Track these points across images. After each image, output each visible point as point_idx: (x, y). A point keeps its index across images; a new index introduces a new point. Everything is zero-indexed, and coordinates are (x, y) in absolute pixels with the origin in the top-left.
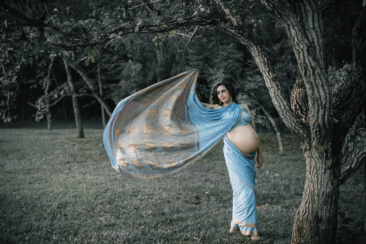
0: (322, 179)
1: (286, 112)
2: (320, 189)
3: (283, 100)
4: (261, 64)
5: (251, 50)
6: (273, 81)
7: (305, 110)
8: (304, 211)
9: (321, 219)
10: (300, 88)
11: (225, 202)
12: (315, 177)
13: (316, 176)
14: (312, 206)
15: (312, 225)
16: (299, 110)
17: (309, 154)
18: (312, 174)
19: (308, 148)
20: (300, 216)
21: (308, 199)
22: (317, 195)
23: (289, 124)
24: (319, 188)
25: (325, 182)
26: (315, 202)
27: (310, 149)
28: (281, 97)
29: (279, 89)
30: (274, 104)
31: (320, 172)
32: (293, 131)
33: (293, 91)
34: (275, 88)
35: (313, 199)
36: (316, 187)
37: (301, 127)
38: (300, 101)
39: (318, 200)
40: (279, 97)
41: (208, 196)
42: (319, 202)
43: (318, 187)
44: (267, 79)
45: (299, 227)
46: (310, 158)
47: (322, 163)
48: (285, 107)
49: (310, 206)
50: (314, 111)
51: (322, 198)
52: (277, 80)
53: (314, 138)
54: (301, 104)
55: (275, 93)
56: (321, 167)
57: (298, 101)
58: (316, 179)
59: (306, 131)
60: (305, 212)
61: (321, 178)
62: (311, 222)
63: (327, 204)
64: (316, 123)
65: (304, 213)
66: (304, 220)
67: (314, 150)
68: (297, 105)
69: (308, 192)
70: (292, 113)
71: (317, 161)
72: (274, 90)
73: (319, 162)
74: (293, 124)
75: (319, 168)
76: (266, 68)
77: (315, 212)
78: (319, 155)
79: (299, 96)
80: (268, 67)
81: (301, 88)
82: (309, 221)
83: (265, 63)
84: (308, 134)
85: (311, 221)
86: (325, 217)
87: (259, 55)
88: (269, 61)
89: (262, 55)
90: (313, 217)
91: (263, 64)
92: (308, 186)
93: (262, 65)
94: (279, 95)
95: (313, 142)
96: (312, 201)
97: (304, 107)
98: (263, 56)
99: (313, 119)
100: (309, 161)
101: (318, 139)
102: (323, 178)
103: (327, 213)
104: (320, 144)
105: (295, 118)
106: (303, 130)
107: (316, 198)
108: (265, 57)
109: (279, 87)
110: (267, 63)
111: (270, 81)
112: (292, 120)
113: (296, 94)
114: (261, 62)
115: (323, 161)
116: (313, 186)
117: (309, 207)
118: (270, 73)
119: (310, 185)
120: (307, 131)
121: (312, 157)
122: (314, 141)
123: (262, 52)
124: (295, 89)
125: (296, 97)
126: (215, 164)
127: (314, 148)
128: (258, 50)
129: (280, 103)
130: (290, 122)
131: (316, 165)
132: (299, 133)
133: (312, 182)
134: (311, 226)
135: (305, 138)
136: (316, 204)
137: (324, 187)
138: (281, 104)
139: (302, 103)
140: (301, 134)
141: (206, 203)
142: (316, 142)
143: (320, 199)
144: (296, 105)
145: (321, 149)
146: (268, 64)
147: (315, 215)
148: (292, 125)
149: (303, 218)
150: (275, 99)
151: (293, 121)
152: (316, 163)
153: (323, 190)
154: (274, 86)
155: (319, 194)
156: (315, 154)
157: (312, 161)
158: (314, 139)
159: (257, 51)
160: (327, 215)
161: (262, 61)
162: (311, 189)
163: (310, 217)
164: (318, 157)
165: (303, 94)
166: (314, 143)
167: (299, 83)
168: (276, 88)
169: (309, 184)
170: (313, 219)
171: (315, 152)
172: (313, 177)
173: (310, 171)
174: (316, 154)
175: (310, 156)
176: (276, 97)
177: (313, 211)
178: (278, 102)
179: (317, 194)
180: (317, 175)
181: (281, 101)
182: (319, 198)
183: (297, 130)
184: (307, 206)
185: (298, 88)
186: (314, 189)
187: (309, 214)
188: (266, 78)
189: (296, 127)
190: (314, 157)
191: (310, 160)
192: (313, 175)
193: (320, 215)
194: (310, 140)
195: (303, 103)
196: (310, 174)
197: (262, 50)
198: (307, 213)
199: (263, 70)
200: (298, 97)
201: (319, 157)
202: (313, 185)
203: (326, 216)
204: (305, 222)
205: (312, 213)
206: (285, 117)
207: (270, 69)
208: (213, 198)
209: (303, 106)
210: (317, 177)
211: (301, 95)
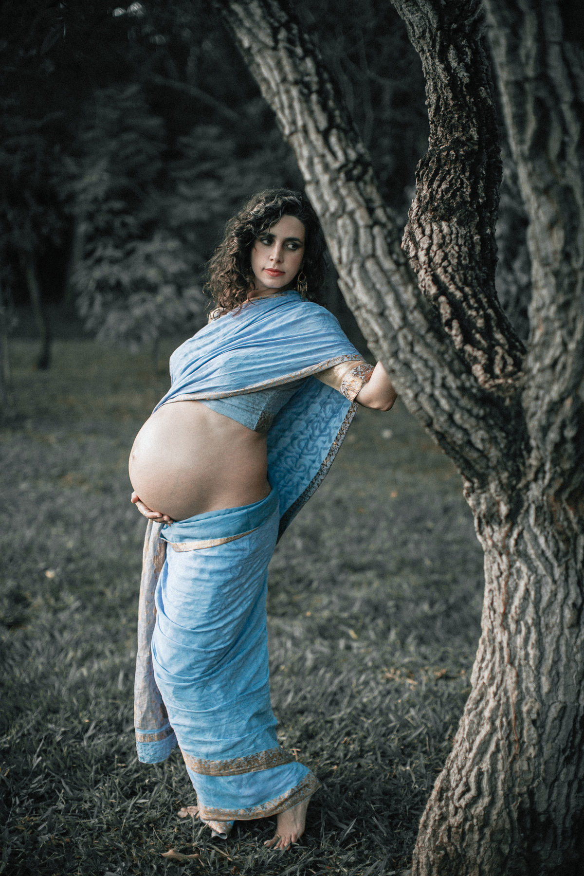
0: (563, 649)
1: (412, 345)
2: (550, 691)
3: (396, 278)
4: (288, 92)
5: (231, 19)
6: (349, 178)
7: (480, 323)
8: (473, 786)
9: (549, 821)
10: (442, 218)
11: (112, 612)
12: (526, 640)
13: (533, 636)
14: (507, 765)
15: (506, 849)
16: (455, 324)
17: (508, 535)
18: (513, 627)
19: (504, 509)
20: (451, 808)
21: (491, 734)
22: (534, 722)
23: (423, 399)
24: (545, 688)
25: (573, 664)
26: (522, 751)
27: (512, 517)
28: (388, 265)
29: (376, 222)
30: (348, 298)
31: (555, 619)
32: (437, 433)
33: (411, 235)
34: (358, 215)
35: (513, 737)
36: (532, 687)
37: (477, 417)
38: (452, 279)
39: (539, 742)
40: (378, 263)
41: (56, 590)
42: (540, 752)
43: (539, 687)
44: (318, 168)
45: (446, 854)
46: (508, 554)
47: (566, 580)
48: (404, 318)
49: (500, 766)
50: (565, 344)
51: (555, 732)
52: (367, 177)
53: (540, 470)
54: (458, 294)
55: (356, 242)
56: (560, 596)
57: (443, 277)
58: (532, 652)
59: (500, 435)
60: (473, 792)
61: (557, 650)
62: (500, 837)
63: (575, 757)
64: (568, 403)
65: (468, 796)
66: (472, 826)
67: (532, 520)
68: (442, 299)
69: (492, 704)
70: (437, 346)
71: (541, 570)
72: (350, 228)
73: (552, 575)
74: (444, 403)
75: (550, 603)
76: (311, 113)
77: (520, 795)
78: (556, 543)
79: (445, 258)
80: (324, 107)
81: (448, 220)
82: (492, 834)
83: (307, 85)
84: (509, 446)
85: (502, 831)
86: (563, 811)
87: (276, 41)
88: (326, 76)
89: (290, 41)
90: (509, 814)
91: (295, 92)
92: (492, 678)
93: (291, 100)
94: (379, 252)
95: (533, 485)
96: (510, 745)
97: (477, 310)
98: (299, 51)
99: (551, 383)
100: (504, 567)
101: (562, 474)
102: (567, 645)
103: (573, 795)
104: (565, 496)
105: (452, 371)
106: (489, 428)
107: (529, 733)
108: (307, 53)
109: (380, 213)
110: (315, 87)
111: (332, 181)
112: (438, 381)
113: (428, 249)
114: (284, 80)
115: (572, 573)
116: (518, 682)
117: (494, 771)
118: (333, 140)
119: (503, 673)
120: (507, 434)
121: (523, 555)
122: (536, 479)
123: (289, 30)
124: (420, 225)
125: (430, 260)
126: (83, 448)
127: (532, 511)
128: (272, 15)
129: (379, 298)
130: (428, 389)
131: (538, 591)
132: (470, 443)
133: (511, 663)
134: (499, 851)
135: (494, 468)
136: (529, 759)
137: (566, 687)
138: (390, 300)
139: (461, 290)
140: (480, 446)
141: (45, 617)
142: (549, 486)
143: (545, 737)
144: (436, 298)
145: (567, 519)
146: (321, 92)
147: (520, 809)
148: (437, 404)
149: (466, 820)
150: (355, 274)
151: (444, 386)
152: (539, 584)
153: (561, 697)
154: (351, 205)
155: (543, 717)
156: (535, 538)
157: (519, 571)
158: (537, 473)
159: (263, 24)
160: (573, 802)
161: (291, 77)
162: (506, 692)
163: (499, 814)
164: (549, 554)
165: (460, 247)
166: (535, 491)
167: (432, 197)
168: (361, 217)
169: (497, 669)
170: (511, 822)
171: (537, 531)
172: (519, 640)
173: (505, 615)
174: (542, 540)
175: (512, 549)
176: (362, 267)
177: (510, 789)
178: (371, 288)
179: (534, 716)
180: (540, 633)
181: (389, 283)
182: (540, 736)
183: (460, 427)
184: (485, 766)
185: (434, 219)
186: (521, 692)
187: (492, 803)
188: (311, 164)
189: (457, 417)
190: (531, 552)
191: (510, 566)
192: (518, 631)
193: (542, 807)
194: (517, 474)
195: (467, 289)
196: (505, 626)
197: (293, 18)
198: (486, 800)
199: (294, 122)
200: (437, 259)
201: (556, 555)
202: (518, 675)
203: (568, 811)
204: (476, 837)
205: (506, 796)
206: (407, 365)
207: (331, 119)
208: (71, 600)
209: (470, 307)
210: (539, 644)
211: (452, 250)
